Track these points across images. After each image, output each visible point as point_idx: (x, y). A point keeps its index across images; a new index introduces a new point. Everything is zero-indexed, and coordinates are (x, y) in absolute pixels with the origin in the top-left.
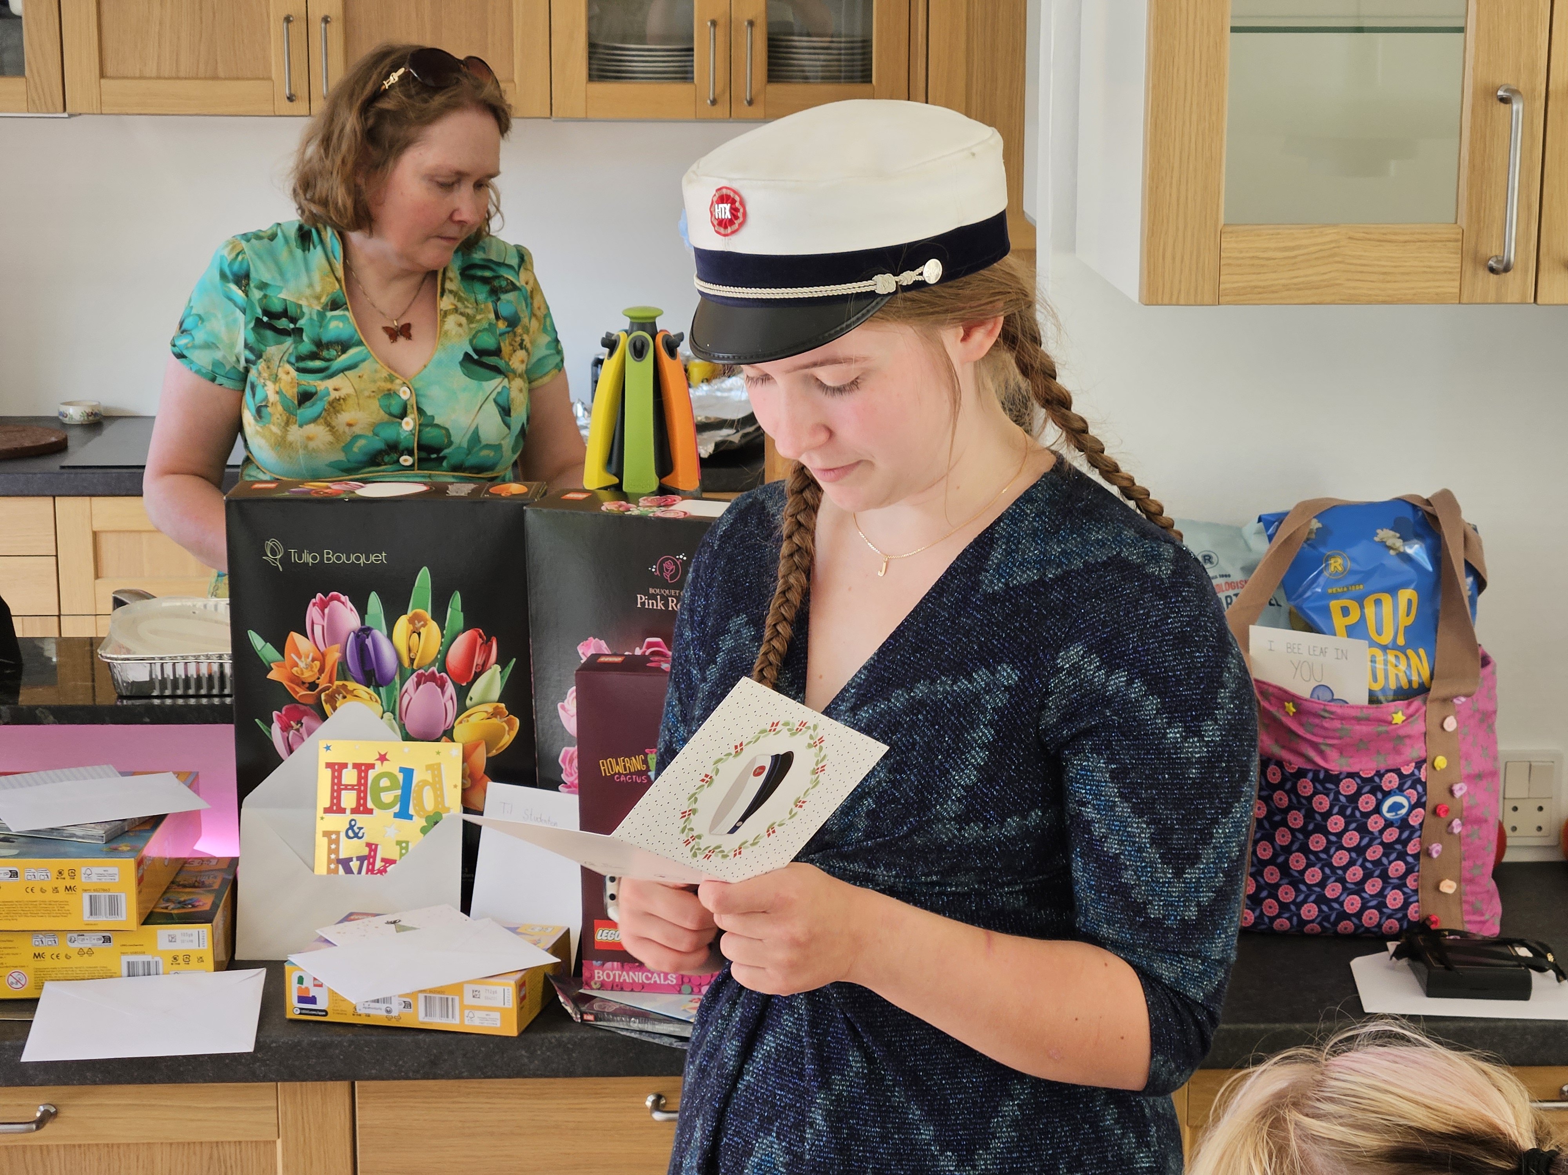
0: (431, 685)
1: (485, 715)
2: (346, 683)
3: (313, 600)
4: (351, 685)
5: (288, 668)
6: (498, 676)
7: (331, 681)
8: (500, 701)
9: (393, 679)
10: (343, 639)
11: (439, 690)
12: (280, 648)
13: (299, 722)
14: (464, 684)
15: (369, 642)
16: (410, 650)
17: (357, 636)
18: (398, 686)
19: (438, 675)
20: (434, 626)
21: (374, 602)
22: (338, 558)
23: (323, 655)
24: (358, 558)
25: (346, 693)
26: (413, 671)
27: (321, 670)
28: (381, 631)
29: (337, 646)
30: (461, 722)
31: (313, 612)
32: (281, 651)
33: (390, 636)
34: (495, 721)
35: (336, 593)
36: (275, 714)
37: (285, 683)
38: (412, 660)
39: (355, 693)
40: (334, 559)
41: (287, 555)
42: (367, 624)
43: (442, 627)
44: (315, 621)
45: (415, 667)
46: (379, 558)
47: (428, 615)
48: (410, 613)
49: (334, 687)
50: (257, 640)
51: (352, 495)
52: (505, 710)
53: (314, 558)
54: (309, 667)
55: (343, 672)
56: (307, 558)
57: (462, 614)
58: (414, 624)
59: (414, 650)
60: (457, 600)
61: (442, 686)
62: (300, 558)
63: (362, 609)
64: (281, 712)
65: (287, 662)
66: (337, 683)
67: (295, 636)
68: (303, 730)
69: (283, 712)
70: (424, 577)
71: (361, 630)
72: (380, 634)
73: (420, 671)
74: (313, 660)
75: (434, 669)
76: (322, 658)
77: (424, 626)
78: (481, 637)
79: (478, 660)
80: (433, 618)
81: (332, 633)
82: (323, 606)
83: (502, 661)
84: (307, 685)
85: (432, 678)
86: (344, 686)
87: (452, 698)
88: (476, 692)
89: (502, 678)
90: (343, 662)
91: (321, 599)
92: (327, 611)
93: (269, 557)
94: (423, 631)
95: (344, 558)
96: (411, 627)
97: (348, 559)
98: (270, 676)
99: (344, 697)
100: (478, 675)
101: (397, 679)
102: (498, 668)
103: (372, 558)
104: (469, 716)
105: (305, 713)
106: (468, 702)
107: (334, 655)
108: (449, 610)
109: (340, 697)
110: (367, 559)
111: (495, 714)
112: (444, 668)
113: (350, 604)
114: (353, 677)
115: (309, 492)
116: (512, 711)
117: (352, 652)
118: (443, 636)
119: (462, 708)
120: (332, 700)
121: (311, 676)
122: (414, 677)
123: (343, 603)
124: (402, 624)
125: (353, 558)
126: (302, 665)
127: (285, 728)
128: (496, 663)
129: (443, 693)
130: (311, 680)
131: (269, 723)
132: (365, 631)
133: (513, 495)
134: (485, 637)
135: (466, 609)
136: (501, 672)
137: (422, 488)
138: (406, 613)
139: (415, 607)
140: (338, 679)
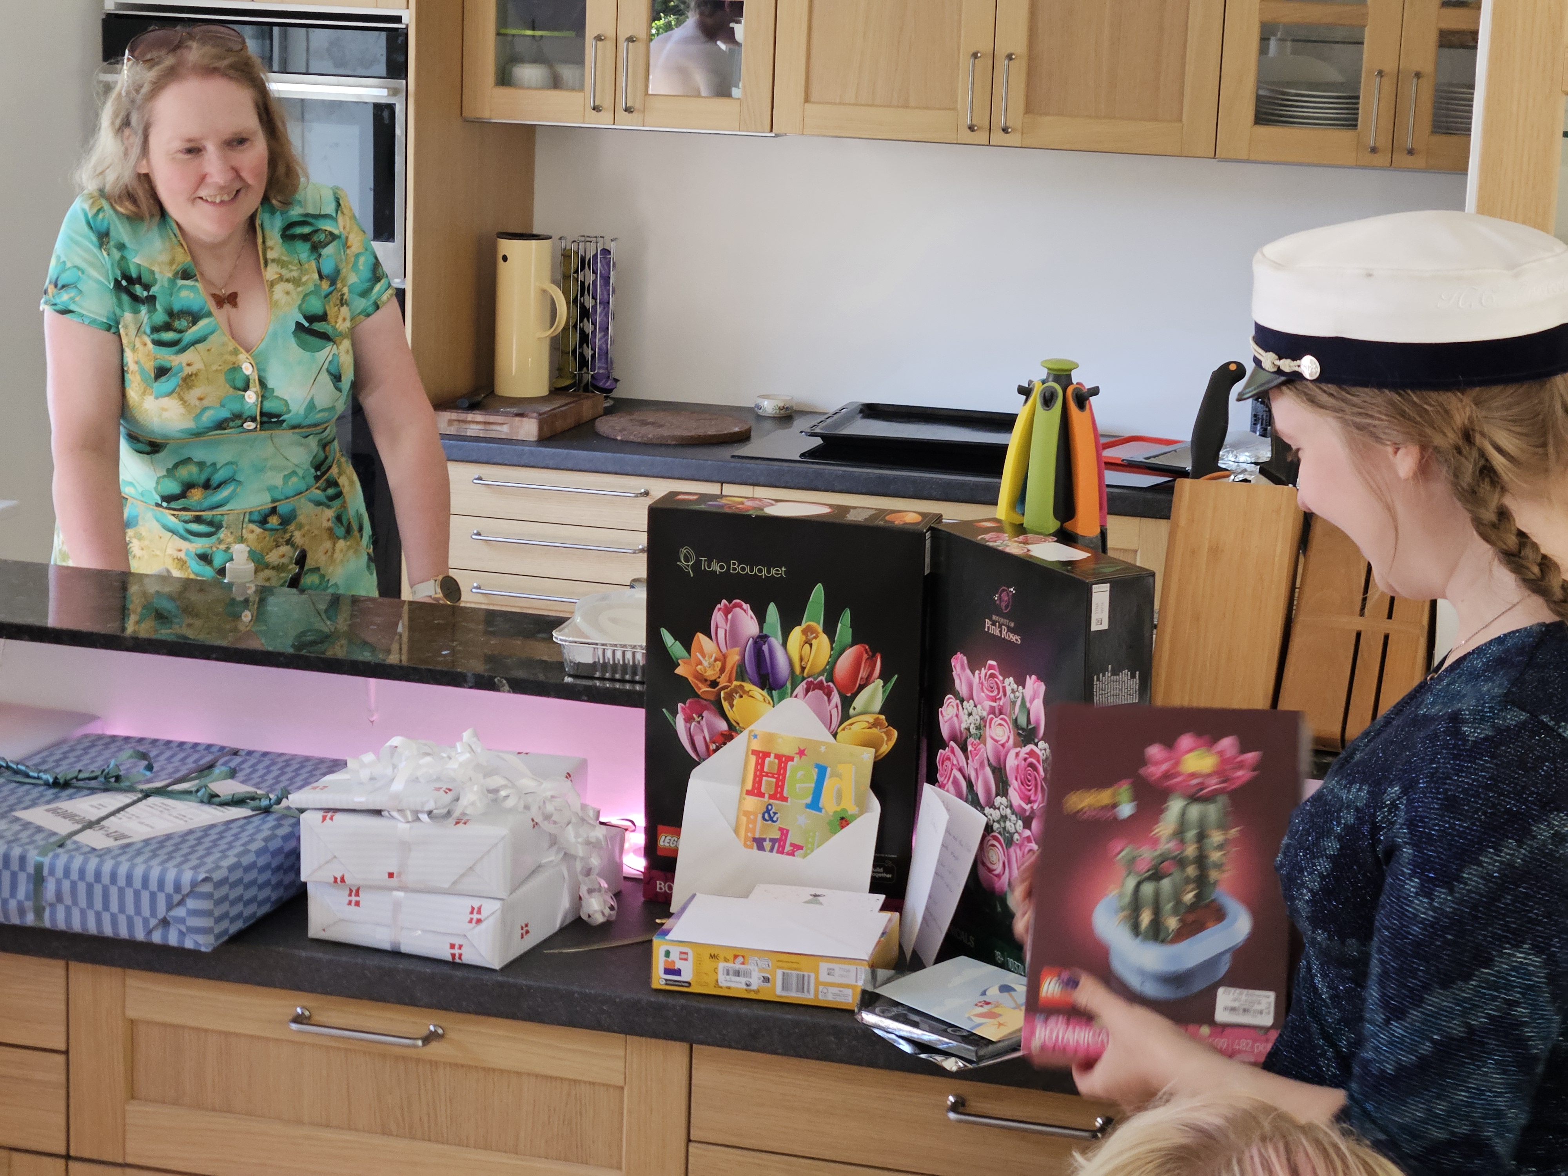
0: (819, 692)
1: (866, 725)
2: (743, 684)
3: (719, 606)
4: (748, 686)
5: (694, 665)
6: (881, 690)
7: (730, 681)
8: (880, 713)
9: (785, 684)
10: (743, 642)
11: (826, 698)
12: (688, 647)
13: (700, 715)
14: (849, 695)
15: (765, 648)
16: (801, 659)
17: (755, 642)
18: (789, 691)
19: (825, 684)
20: (824, 638)
21: (772, 611)
23: (725, 657)
24: (760, 571)
25: (743, 693)
26: (804, 679)
27: (722, 670)
28: (776, 638)
29: (737, 650)
30: (844, 729)
31: (717, 617)
32: (688, 648)
33: (784, 644)
34: (875, 730)
35: (738, 601)
36: (680, 705)
37: (690, 679)
38: (803, 669)
39: (751, 693)
40: (739, 569)
41: (698, 563)
42: (765, 632)
43: (832, 641)
44: (719, 625)
45: (805, 674)
46: (778, 572)
47: (820, 628)
48: (804, 625)
49: (733, 687)
50: (668, 638)
51: (759, 513)
52: (885, 721)
53: (722, 567)
54: (711, 666)
55: (741, 674)
56: (716, 567)
57: (851, 630)
58: (807, 636)
59: (806, 660)
60: (847, 615)
61: (829, 695)
62: (709, 567)
63: (761, 618)
64: (684, 703)
65: (693, 661)
66: (736, 683)
67: (701, 637)
68: (703, 723)
69: (687, 705)
70: (818, 593)
71: (759, 637)
72: (776, 642)
73: (810, 679)
74: (716, 660)
75: (823, 678)
76: (724, 658)
77: (816, 638)
78: (867, 653)
79: (863, 673)
80: (825, 631)
81: (733, 637)
82: (727, 611)
83: (885, 676)
84: (709, 683)
86: (742, 687)
87: (837, 707)
88: (859, 702)
89: (884, 692)
90: (741, 666)
91: (725, 605)
92: (730, 616)
93: (683, 563)
94: (814, 642)
95: (748, 569)
96: (804, 638)
97: (752, 571)
98: (679, 671)
99: (741, 697)
100: (862, 687)
101: (788, 686)
102: (880, 682)
103: (773, 572)
104: (851, 724)
105: (705, 708)
106: (851, 711)
107: (734, 658)
108: (840, 625)
109: (737, 696)
110: (769, 572)
111: (875, 724)
112: (831, 678)
113: (750, 612)
114: (750, 680)
115: (722, 506)
116: (892, 722)
117: (749, 655)
118: (832, 649)
119: (845, 717)
120: (730, 698)
121: (714, 675)
122: (804, 684)
123: (745, 611)
124: (796, 634)
125: (756, 570)
126: (706, 663)
127: (688, 720)
128: (880, 677)
129: (829, 701)
130: (713, 678)
131: (675, 713)
132: (761, 639)
133: (906, 524)
134: (870, 653)
135: (855, 624)
136: (883, 687)
137: (826, 510)
138: (800, 625)
139: (809, 620)
140: (737, 680)
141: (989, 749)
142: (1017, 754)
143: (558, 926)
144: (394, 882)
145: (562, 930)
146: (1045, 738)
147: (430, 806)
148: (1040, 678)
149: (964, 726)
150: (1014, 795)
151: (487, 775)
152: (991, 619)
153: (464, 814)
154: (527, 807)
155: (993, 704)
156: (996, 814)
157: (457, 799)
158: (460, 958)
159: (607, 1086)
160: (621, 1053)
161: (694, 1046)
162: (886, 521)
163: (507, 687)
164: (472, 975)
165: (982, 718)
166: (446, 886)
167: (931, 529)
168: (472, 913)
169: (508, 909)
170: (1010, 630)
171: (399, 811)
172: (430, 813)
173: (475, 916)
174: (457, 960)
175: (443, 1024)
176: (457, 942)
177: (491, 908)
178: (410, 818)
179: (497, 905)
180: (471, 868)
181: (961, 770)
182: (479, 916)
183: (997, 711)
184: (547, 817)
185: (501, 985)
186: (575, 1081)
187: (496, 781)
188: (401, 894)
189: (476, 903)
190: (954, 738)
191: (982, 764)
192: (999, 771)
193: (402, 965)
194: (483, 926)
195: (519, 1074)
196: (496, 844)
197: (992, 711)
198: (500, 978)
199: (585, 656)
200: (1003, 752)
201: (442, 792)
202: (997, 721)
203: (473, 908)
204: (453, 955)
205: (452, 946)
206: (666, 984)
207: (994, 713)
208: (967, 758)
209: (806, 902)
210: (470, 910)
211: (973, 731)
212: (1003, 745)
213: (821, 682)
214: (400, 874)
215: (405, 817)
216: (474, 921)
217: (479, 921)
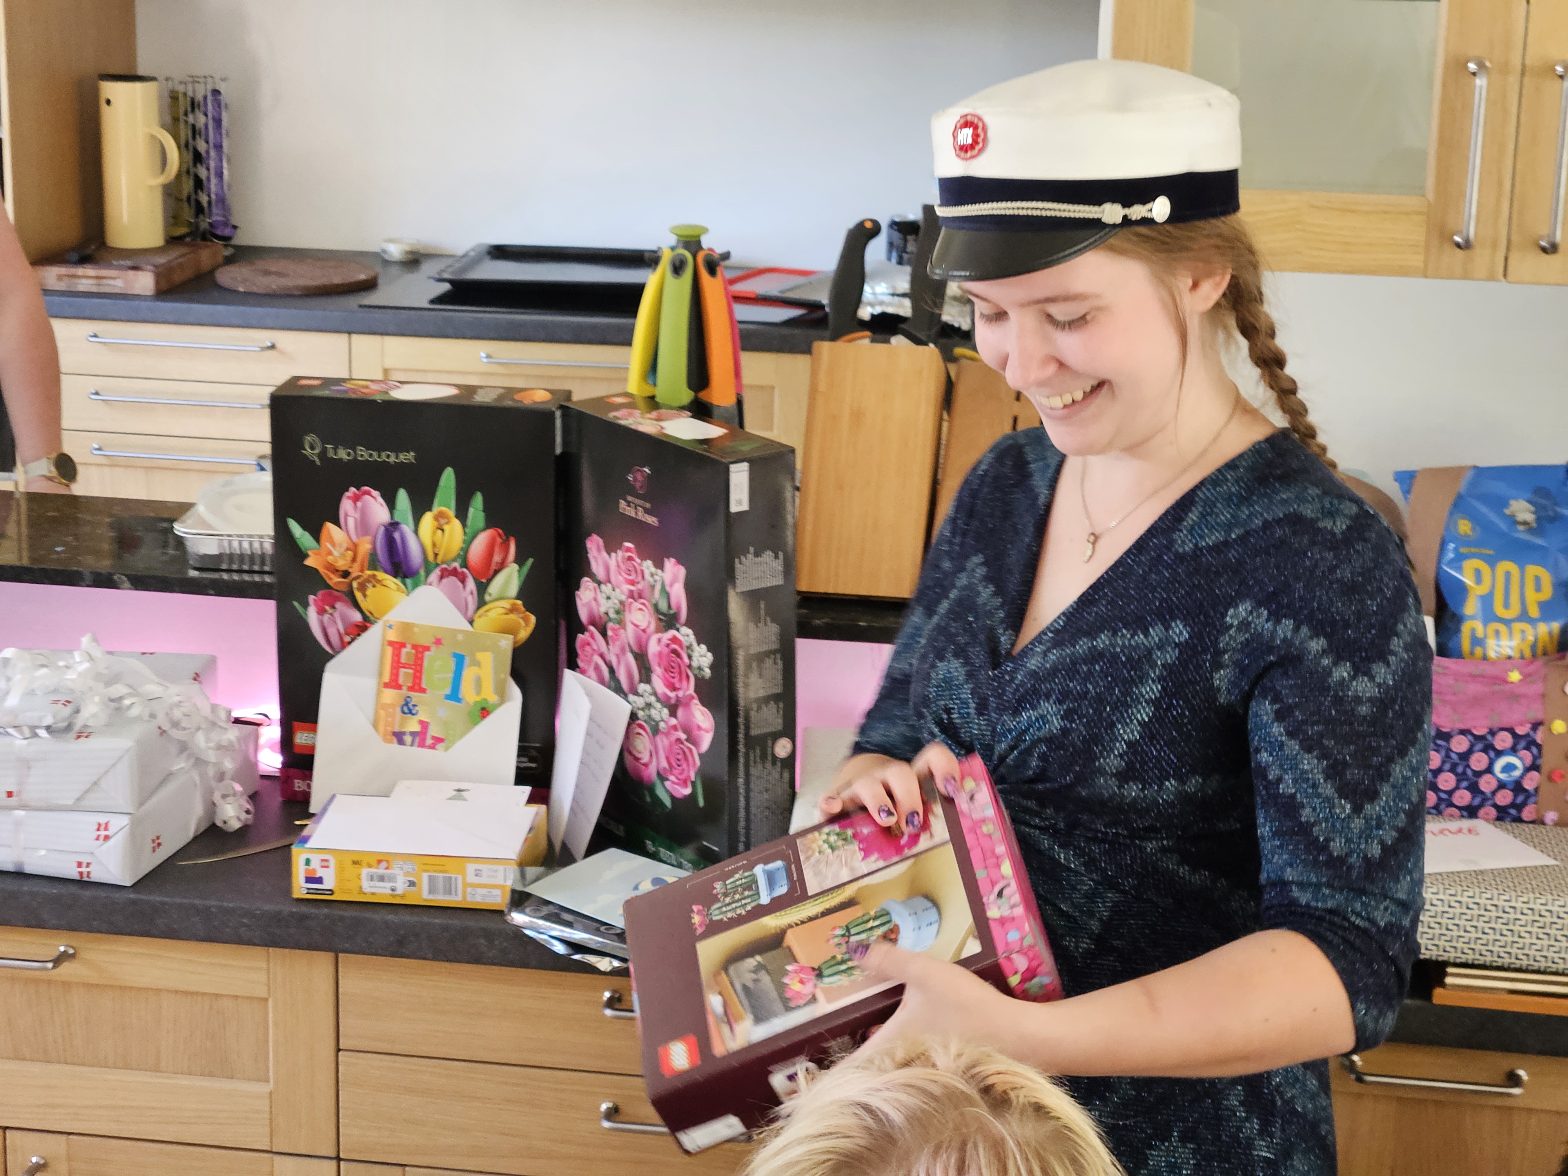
0: (453, 579)
1: (503, 611)
2: (376, 573)
3: (347, 494)
4: (381, 575)
5: (323, 555)
6: (516, 574)
7: (362, 570)
8: (517, 598)
9: (418, 571)
10: (374, 530)
11: (460, 584)
13: (333, 607)
14: (484, 580)
15: (397, 535)
16: (434, 545)
17: (386, 530)
18: (423, 578)
19: (459, 570)
20: (457, 523)
21: (402, 497)
22: (371, 455)
23: (356, 546)
24: (388, 456)
25: (376, 582)
26: (437, 565)
27: (354, 560)
28: (407, 524)
29: (368, 538)
30: (480, 617)
31: (346, 505)
32: (317, 538)
33: (416, 532)
34: (513, 616)
35: (366, 488)
36: (311, 597)
37: (321, 570)
38: (436, 555)
39: (383, 582)
40: (366, 456)
41: (324, 451)
42: (396, 519)
43: (464, 525)
44: (349, 513)
45: (438, 561)
46: (407, 457)
47: (451, 513)
48: (435, 510)
49: (365, 576)
50: (296, 528)
51: (384, 397)
52: (522, 607)
53: (349, 454)
54: (342, 555)
55: (373, 563)
56: (342, 454)
57: (483, 514)
58: (439, 521)
59: (438, 545)
60: (478, 500)
61: (463, 581)
62: (336, 454)
63: (391, 503)
64: (315, 595)
65: (323, 551)
66: (368, 573)
67: (330, 526)
68: (336, 614)
69: (318, 596)
70: (448, 477)
71: (390, 524)
72: (407, 528)
73: (444, 566)
74: (346, 549)
75: (456, 565)
76: (354, 548)
77: (447, 523)
78: (500, 536)
79: (497, 558)
80: (457, 517)
81: (364, 526)
82: (356, 499)
83: (520, 560)
84: (340, 573)
85: (454, 573)
86: (374, 576)
87: (472, 593)
88: (495, 587)
89: (520, 576)
90: (373, 554)
91: (354, 493)
92: (359, 504)
93: (308, 451)
94: (446, 527)
95: (374, 455)
96: (436, 524)
97: (379, 456)
98: (308, 562)
99: (374, 586)
100: (496, 572)
101: (422, 573)
102: (515, 567)
103: (401, 457)
104: (487, 611)
105: (337, 599)
106: (487, 598)
107: (365, 547)
108: (471, 509)
109: (369, 585)
110: (396, 457)
111: (513, 610)
112: (465, 564)
113: (381, 500)
114: (382, 568)
115: (347, 391)
116: (529, 607)
117: (381, 544)
118: (465, 533)
119: (481, 603)
120: (363, 588)
121: (345, 565)
122: (437, 572)
123: (374, 498)
124: (428, 519)
125: (382, 456)
126: (336, 553)
127: (321, 612)
128: (514, 561)
129: (464, 587)
130: (344, 568)
131: (306, 605)
132: (393, 526)
133: (535, 403)
134: (504, 538)
135: (487, 509)
136: (519, 571)
137: (453, 391)
138: (430, 509)
139: (440, 505)
140: (369, 569)
141: (629, 635)
142: (659, 640)
143: (191, 835)
144: (13, 801)
145: (196, 839)
146: (688, 624)
147: (49, 721)
148: (680, 562)
149: (603, 610)
150: (658, 683)
151: (108, 684)
152: (626, 500)
153: (86, 726)
154: (153, 716)
155: (632, 588)
156: (640, 702)
157: (77, 711)
158: (88, 877)
159: (251, 998)
160: (264, 965)
161: (340, 955)
162: (514, 400)
163: (127, 584)
164: (102, 893)
165: (622, 603)
166: (70, 802)
167: (562, 407)
168: (98, 830)
169: (136, 824)
170: (647, 511)
171: (15, 727)
172: (48, 728)
173: (103, 833)
174: (85, 879)
175: (74, 944)
176: (84, 860)
177: (119, 824)
178: (28, 735)
179: (125, 820)
180: (95, 783)
181: (602, 656)
182: (106, 833)
183: (636, 595)
184: (176, 724)
185: (134, 902)
186: (217, 995)
187: (119, 690)
188: (22, 813)
189: (103, 819)
190: (593, 622)
191: (623, 650)
192: (641, 657)
193: (27, 887)
194: (111, 842)
195: (158, 991)
196: (121, 758)
197: (631, 595)
198: (132, 896)
199: (209, 548)
200: (644, 636)
201: (60, 706)
202: (637, 605)
203: (100, 825)
204: (81, 873)
205: (80, 865)
206: (308, 893)
207: (633, 598)
208: (607, 643)
209: (450, 799)
210: (96, 827)
211: (612, 615)
212: (644, 631)
213: (455, 569)
214: (19, 792)
215: (21, 732)
216: (102, 838)
217: (107, 838)
